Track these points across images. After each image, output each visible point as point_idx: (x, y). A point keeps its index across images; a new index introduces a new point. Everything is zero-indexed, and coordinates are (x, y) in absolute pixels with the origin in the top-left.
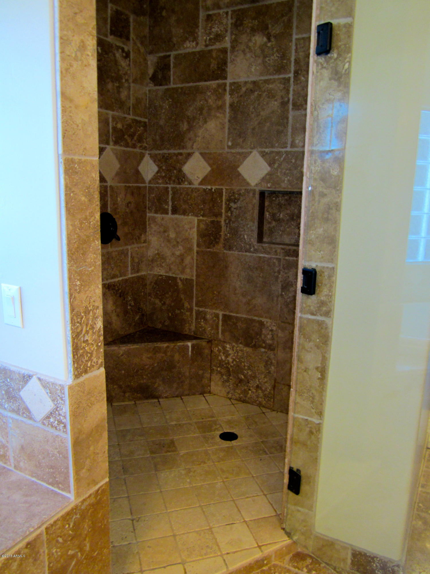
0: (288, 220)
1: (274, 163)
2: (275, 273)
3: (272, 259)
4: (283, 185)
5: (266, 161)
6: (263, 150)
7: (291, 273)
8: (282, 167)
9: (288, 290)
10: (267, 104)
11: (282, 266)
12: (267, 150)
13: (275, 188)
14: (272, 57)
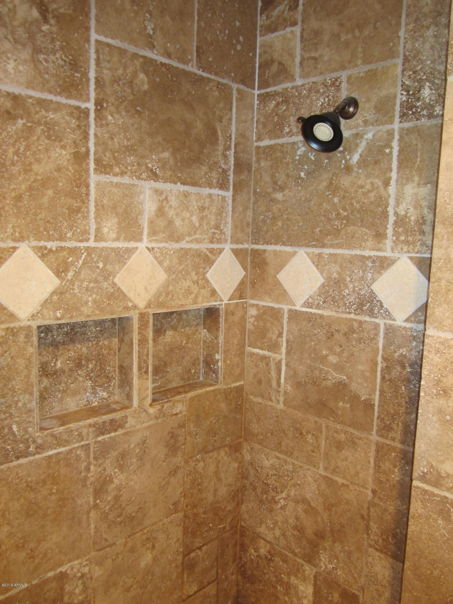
0: (71, 370)
1: (66, 270)
2: (81, 472)
3: (74, 451)
4: (86, 310)
5: (50, 268)
6: (42, 243)
7: (108, 461)
8: (82, 276)
9: (107, 491)
10: (47, 150)
11: (92, 456)
12: (50, 245)
13: (71, 317)
14: (52, 57)
